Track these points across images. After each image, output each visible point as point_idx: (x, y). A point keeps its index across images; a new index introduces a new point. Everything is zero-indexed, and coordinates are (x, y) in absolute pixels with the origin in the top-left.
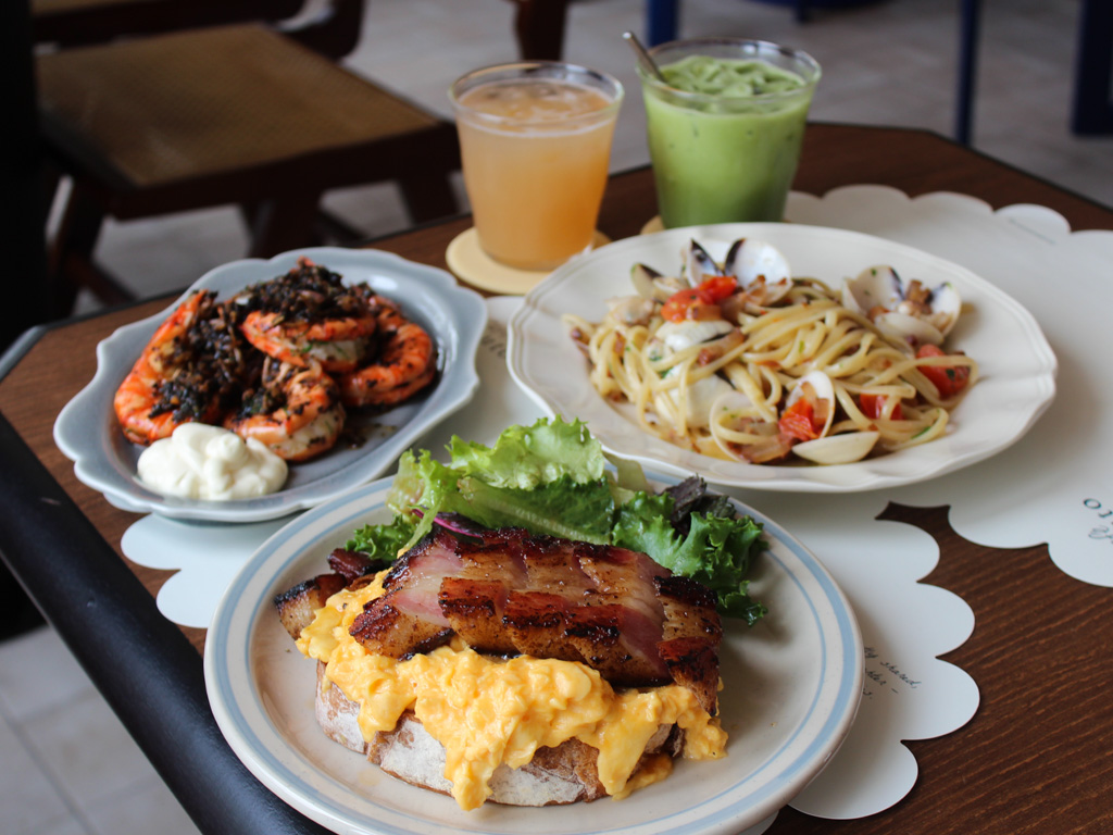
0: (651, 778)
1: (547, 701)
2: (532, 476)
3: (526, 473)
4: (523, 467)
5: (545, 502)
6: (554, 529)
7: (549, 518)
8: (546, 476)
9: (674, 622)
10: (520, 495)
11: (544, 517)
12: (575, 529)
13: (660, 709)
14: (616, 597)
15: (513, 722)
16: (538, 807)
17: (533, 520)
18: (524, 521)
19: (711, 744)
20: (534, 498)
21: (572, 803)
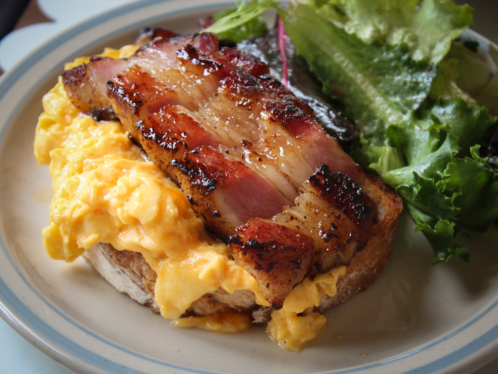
0: (216, 327)
1: (116, 208)
2: (377, 31)
3: (374, 26)
4: (376, 20)
5: (372, 59)
6: (363, 87)
7: (365, 76)
8: (392, 37)
9: (300, 212)
10: (353, 43)
11: (361, 71)
12: (382, 96)
13: (218, 274)
14: (260, 160)
15: (85, 207)
16: (118, 291)
17: (347, 70)
18: (339, 67)
19: (287, 334)
20: (363, 51)
21: (140, 304)
